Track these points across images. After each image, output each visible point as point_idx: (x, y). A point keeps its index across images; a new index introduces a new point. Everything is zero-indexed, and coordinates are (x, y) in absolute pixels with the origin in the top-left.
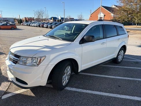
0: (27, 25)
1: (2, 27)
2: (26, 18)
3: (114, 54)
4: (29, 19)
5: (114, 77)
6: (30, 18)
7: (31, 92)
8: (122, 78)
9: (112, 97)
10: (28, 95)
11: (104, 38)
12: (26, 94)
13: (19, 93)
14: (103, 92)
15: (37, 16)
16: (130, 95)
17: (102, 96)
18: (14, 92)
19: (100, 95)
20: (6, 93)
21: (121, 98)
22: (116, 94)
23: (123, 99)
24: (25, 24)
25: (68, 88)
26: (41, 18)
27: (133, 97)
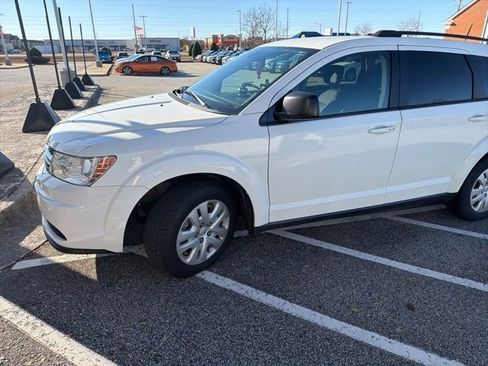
0: (214, 60)
1: (136, 67)
2: (215, 38)
3: (447, 179)
4: (227, 40)
5: (414, 269)
6: (230, 37)
7: (95, 266)
8: (448, 278)
9: (348, 339)
10: (78, 273)
11: (389, 109)
12: (77, 268)
13: (61, 261)
14: (325, 312)
15: (250, 29)
16: (434, 351)
17: (313, 327)
18: (52, 258)
19: (307, 323)
20: (31, 255)
21: (382, 353)
22: (374, 334)
23: (392, 355)
24: (208, 59)
25: (209, 277)
26: (261, 35)
27: (444, 360)
